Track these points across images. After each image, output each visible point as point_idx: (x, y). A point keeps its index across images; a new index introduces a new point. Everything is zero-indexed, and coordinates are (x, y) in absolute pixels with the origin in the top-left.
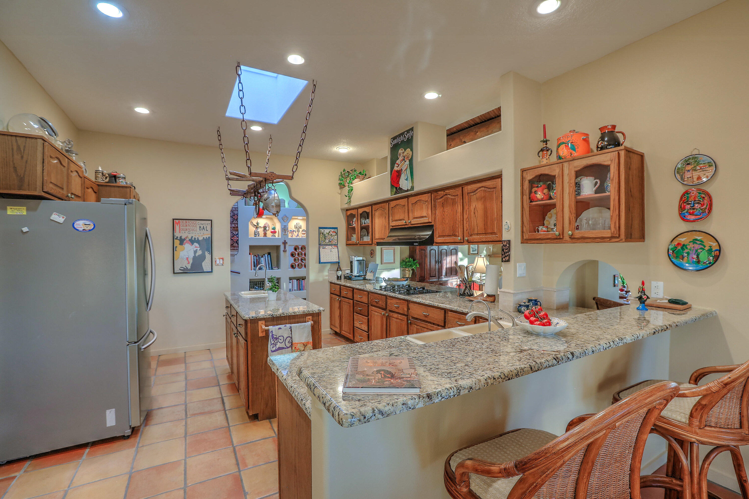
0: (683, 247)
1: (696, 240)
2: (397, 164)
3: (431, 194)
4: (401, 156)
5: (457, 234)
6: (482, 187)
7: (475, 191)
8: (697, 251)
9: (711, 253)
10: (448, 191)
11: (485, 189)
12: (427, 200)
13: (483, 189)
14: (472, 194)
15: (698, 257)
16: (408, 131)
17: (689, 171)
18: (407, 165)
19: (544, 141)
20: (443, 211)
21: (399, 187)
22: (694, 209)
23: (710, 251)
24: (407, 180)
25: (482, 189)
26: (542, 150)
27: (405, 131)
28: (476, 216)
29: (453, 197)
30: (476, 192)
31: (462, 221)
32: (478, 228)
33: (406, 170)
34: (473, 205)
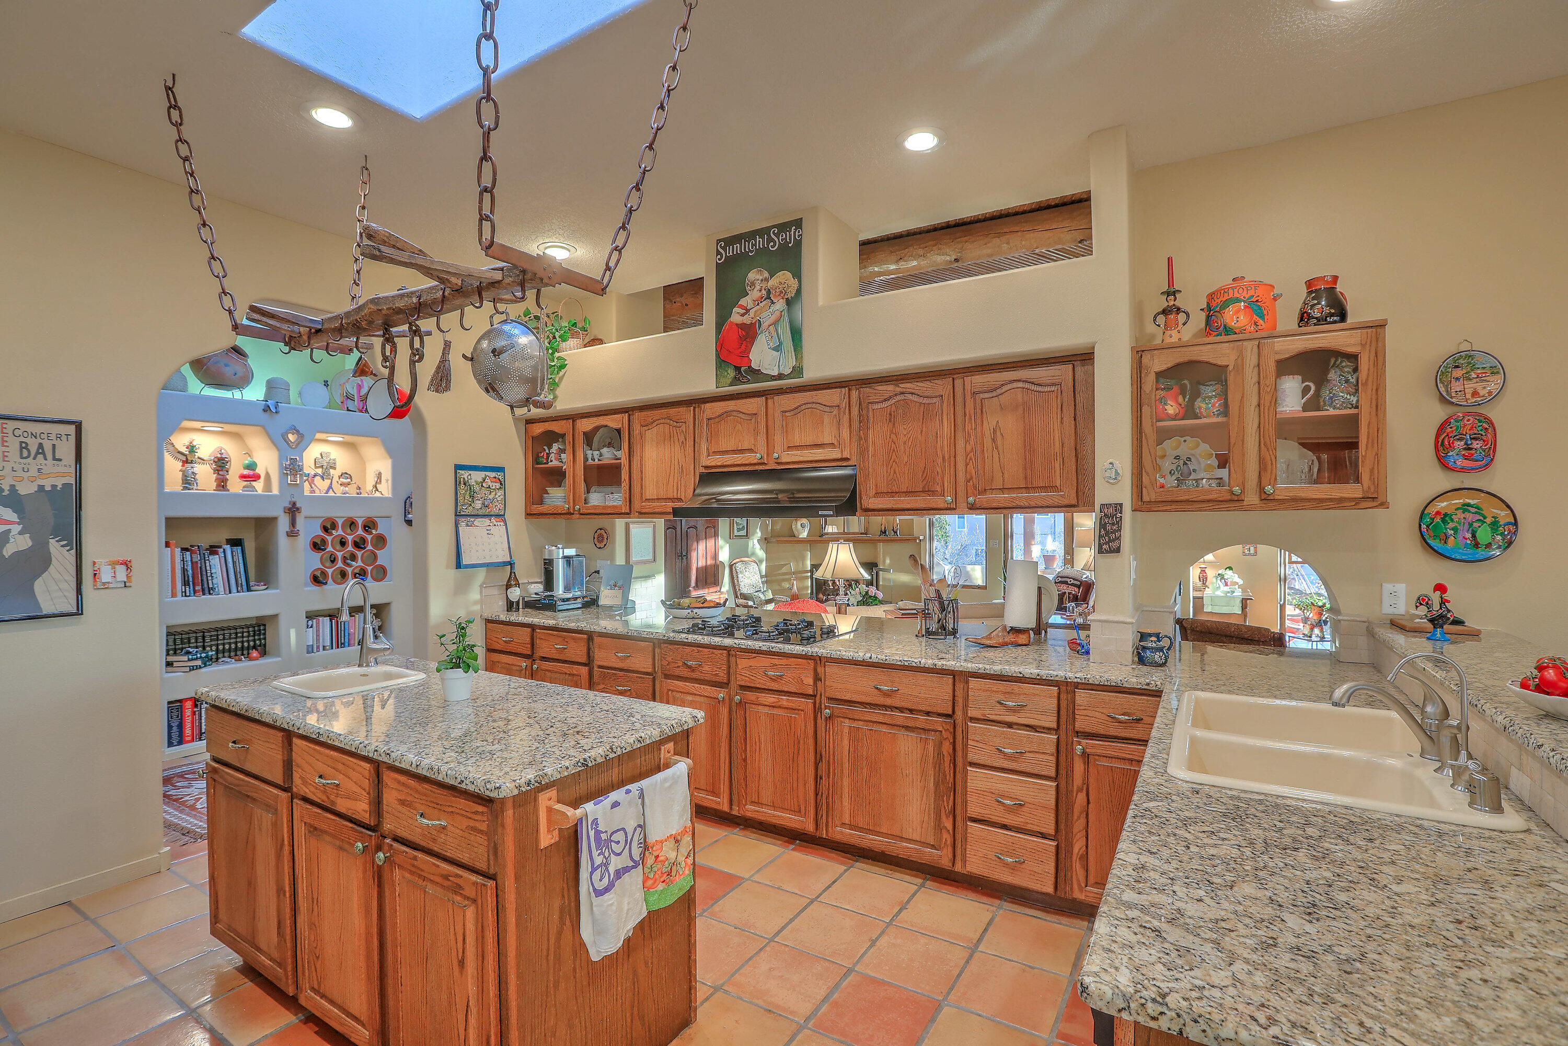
0: (1445, 517)
1: (1469, 505)
2: (742, 307)
3: (850, 390)
4: (758, 287)
5: (939, 489)
6: (1019, 381)
7: (995, 389)
8: (1471, 525)
9: (1497, 530)
10: (908, 385)
11: (1027, 385)
12: (837, 402)
13: (1020, 385)
14: (986, 395)
15: (1474, 536)
16: (783, 227)
17: (1457, 379)
18: (778, 313)
19: (1168, 294)
20: (892, 432)
21: (750, 367)
22: (1470, 449)
23: (1494, 525)
24: (777, 349)
25: (1015, 385)
26: (1165, 312)
27: (774, 226)
28: (1000, 448)
29: (926, 401)
30: (999, 391)
31: (952, 459)
32: (1006, 476)
33: (775, 323)
34: (990, 422)
